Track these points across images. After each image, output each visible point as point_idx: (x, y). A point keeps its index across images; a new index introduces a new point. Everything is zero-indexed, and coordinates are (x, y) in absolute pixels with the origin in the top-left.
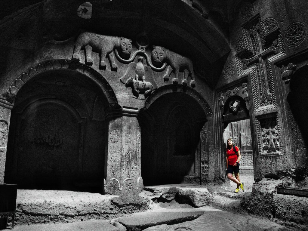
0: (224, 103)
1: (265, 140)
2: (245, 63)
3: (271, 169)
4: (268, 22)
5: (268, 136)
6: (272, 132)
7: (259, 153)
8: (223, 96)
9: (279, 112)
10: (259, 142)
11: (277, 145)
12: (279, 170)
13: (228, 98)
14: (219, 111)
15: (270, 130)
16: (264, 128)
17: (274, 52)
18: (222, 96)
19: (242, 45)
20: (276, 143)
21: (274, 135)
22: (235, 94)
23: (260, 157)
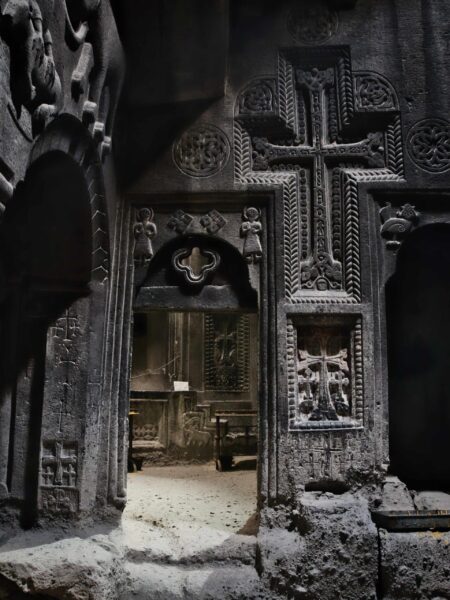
0: (153, 245)
1: (305, 384)
2: (262, 152)
3: (327, 467)
4: (371, 80)
5: (314, 374)
6: (328, 365)
7: (290, 420)
8: (154, 226)
9: (368, 317)
10: (292, 390)
11: (343, 400)
12: (352, 468)
13: (174, 235)
14: (129, 270)
15: (323, 360)
16: (303, 349)
17: (367, 160)
18: (148, 223)
19: (268, 99)
20: (340, 395)
21: (334, 374)
22: (208, 230)
23: (291, 433)
